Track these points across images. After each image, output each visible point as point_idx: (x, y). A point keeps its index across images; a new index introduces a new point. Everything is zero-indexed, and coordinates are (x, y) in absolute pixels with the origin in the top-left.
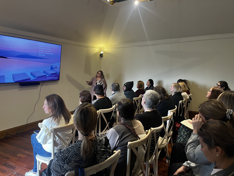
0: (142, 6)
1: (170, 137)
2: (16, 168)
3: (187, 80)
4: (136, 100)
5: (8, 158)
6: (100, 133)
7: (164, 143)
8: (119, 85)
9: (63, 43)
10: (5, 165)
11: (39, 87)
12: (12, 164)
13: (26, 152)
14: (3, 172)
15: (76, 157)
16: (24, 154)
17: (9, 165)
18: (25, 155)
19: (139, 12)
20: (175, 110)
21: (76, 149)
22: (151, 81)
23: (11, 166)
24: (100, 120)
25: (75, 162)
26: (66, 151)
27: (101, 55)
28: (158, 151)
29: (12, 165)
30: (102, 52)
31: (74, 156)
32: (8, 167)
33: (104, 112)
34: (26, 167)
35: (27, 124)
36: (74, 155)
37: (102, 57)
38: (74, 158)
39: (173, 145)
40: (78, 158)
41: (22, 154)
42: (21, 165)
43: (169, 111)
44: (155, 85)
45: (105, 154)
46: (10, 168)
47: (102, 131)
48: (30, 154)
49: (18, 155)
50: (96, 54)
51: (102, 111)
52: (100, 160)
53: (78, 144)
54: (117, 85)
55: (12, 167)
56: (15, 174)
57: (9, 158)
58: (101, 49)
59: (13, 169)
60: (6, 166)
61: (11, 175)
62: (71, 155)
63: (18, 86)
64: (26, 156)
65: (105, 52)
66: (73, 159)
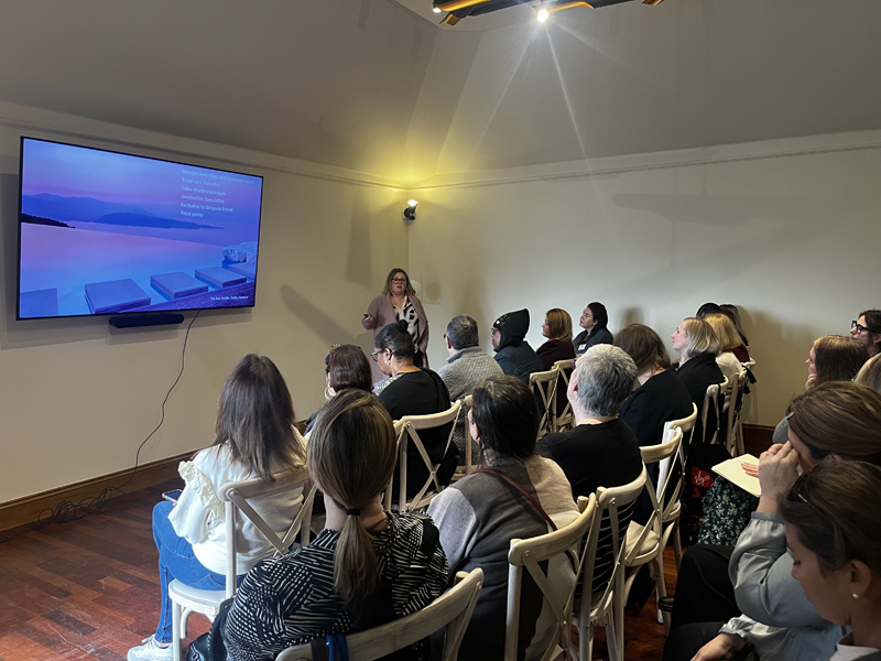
0: (564, 28)
1: (670, 523)
2: (94, 629)
3: (740, 308)
4: (542, 383)
5: (65, 594)
6: (404, 506)
7: (647, 544)
8: (474, 323)
9: (269, 169)
10: (55, 618)
11: (181, 331)
12: (82, 615)
13: (134, 572)
14: (49, 642)
15: (315, 592)
16: (123, 577)
17: (68, 618)
18: (129, 582)
19: (553, 51)
20: (691, 421)
21: (318, 561)
22: (598, 312)
23: (75, 621)
24: (405, 454)
25: (314, 609)
26: (279, 569)
27: (410, 214)
28: (627, 578)
29: (80, 619)
30: (412, 203)
31: (311, 589)
32: (66, 626)
33: (420, 427)
34: (132, 628)
35: (136, 468)
36: (309, 583)
37: (413, 218)
38: (309, 597)
39: (681, 555)
40: (325, 597)
41: (117, 577)
42: (112, 618)
43: (668, 425)
44: (613, 327)
45: (424, 581)
46: (71, 629)
47: (410, 497)
48: (147, 578)
49: (102, 581)
50: (390, 209)
51: (412, 420)
52: (406, 604)
53: (323, 545)
54: (468, 323)
55: (79, 626)
56: (92, 654)
57: (71, 594)
58: (409, 190)
59: (84, 634)
60: (58, 623)
61: (79, 654)
62: (300, 586)
63: (107, 326)
64: (130, 586)
65: (422, 203)
66: (305, 599)
